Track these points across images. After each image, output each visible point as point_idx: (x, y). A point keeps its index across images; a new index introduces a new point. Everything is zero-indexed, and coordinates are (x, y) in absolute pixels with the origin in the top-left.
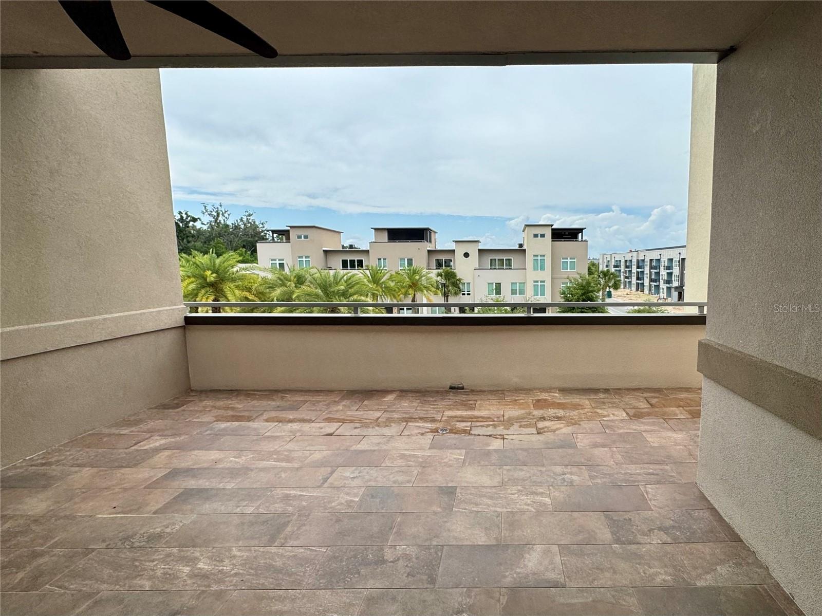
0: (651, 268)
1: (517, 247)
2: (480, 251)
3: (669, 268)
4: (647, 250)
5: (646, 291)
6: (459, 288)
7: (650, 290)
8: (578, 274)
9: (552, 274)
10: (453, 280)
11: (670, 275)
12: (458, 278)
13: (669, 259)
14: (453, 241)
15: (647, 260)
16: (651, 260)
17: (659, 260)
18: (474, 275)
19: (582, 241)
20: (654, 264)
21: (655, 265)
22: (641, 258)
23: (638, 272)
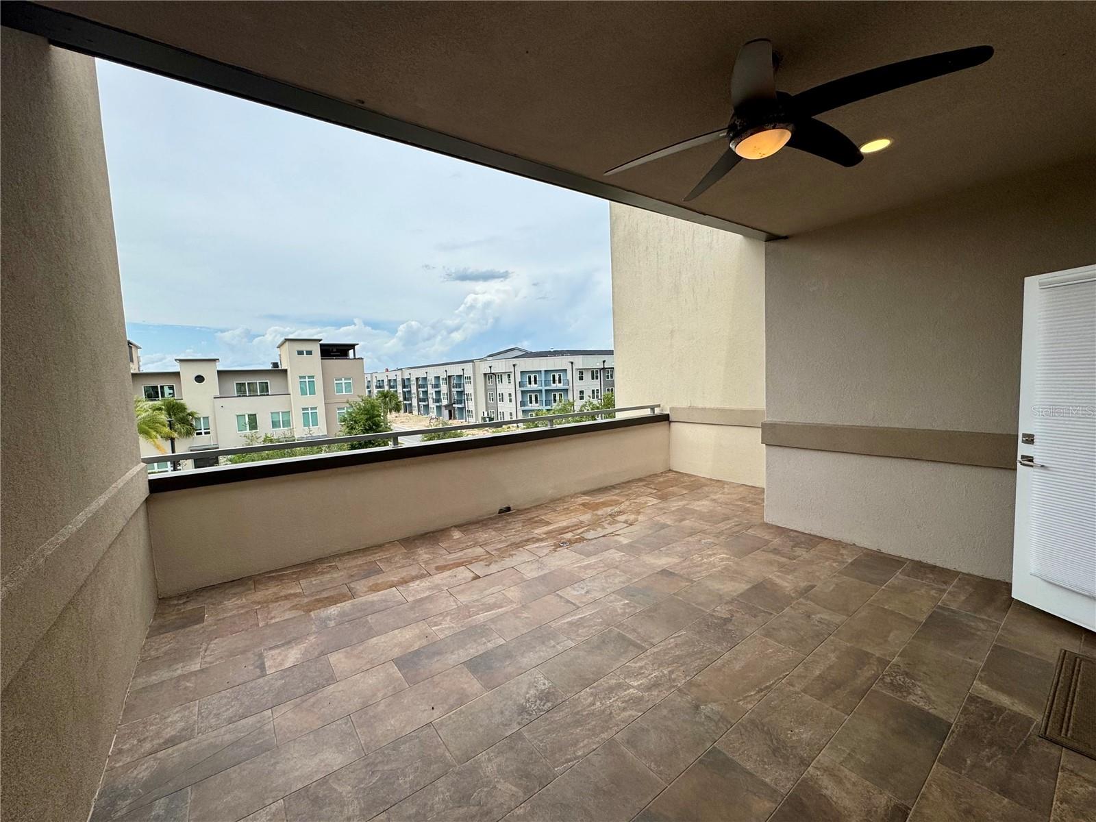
0: (418, 386)
1: (270, 367)
2: (220, 372)
3: (437, 386)
4: (411, 368)
5: (415, 412)
6: (191, 425)
7: (419, 410)
8: (359, 397)
9: (325, 399)
10: (181, 415)
11: (438, 393)
12: (189, 411)
13: (435, 377)
14: (176, 360)
15: (413, 379)
16: (417, 379)
17: (425, 379)
18: (214, 406)
19: (355, 358)
20: (420, 383)
21: (422, 383)
22: (406, 377)
23: (404, 393)
